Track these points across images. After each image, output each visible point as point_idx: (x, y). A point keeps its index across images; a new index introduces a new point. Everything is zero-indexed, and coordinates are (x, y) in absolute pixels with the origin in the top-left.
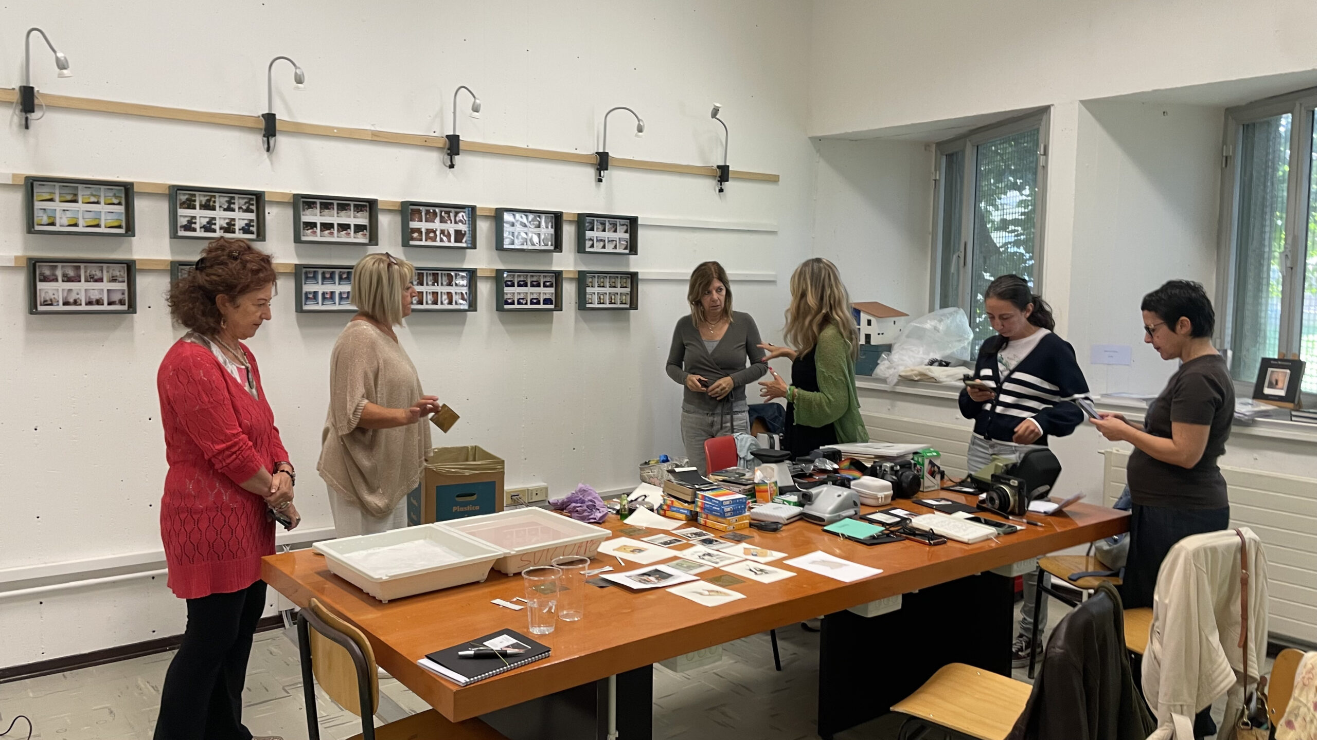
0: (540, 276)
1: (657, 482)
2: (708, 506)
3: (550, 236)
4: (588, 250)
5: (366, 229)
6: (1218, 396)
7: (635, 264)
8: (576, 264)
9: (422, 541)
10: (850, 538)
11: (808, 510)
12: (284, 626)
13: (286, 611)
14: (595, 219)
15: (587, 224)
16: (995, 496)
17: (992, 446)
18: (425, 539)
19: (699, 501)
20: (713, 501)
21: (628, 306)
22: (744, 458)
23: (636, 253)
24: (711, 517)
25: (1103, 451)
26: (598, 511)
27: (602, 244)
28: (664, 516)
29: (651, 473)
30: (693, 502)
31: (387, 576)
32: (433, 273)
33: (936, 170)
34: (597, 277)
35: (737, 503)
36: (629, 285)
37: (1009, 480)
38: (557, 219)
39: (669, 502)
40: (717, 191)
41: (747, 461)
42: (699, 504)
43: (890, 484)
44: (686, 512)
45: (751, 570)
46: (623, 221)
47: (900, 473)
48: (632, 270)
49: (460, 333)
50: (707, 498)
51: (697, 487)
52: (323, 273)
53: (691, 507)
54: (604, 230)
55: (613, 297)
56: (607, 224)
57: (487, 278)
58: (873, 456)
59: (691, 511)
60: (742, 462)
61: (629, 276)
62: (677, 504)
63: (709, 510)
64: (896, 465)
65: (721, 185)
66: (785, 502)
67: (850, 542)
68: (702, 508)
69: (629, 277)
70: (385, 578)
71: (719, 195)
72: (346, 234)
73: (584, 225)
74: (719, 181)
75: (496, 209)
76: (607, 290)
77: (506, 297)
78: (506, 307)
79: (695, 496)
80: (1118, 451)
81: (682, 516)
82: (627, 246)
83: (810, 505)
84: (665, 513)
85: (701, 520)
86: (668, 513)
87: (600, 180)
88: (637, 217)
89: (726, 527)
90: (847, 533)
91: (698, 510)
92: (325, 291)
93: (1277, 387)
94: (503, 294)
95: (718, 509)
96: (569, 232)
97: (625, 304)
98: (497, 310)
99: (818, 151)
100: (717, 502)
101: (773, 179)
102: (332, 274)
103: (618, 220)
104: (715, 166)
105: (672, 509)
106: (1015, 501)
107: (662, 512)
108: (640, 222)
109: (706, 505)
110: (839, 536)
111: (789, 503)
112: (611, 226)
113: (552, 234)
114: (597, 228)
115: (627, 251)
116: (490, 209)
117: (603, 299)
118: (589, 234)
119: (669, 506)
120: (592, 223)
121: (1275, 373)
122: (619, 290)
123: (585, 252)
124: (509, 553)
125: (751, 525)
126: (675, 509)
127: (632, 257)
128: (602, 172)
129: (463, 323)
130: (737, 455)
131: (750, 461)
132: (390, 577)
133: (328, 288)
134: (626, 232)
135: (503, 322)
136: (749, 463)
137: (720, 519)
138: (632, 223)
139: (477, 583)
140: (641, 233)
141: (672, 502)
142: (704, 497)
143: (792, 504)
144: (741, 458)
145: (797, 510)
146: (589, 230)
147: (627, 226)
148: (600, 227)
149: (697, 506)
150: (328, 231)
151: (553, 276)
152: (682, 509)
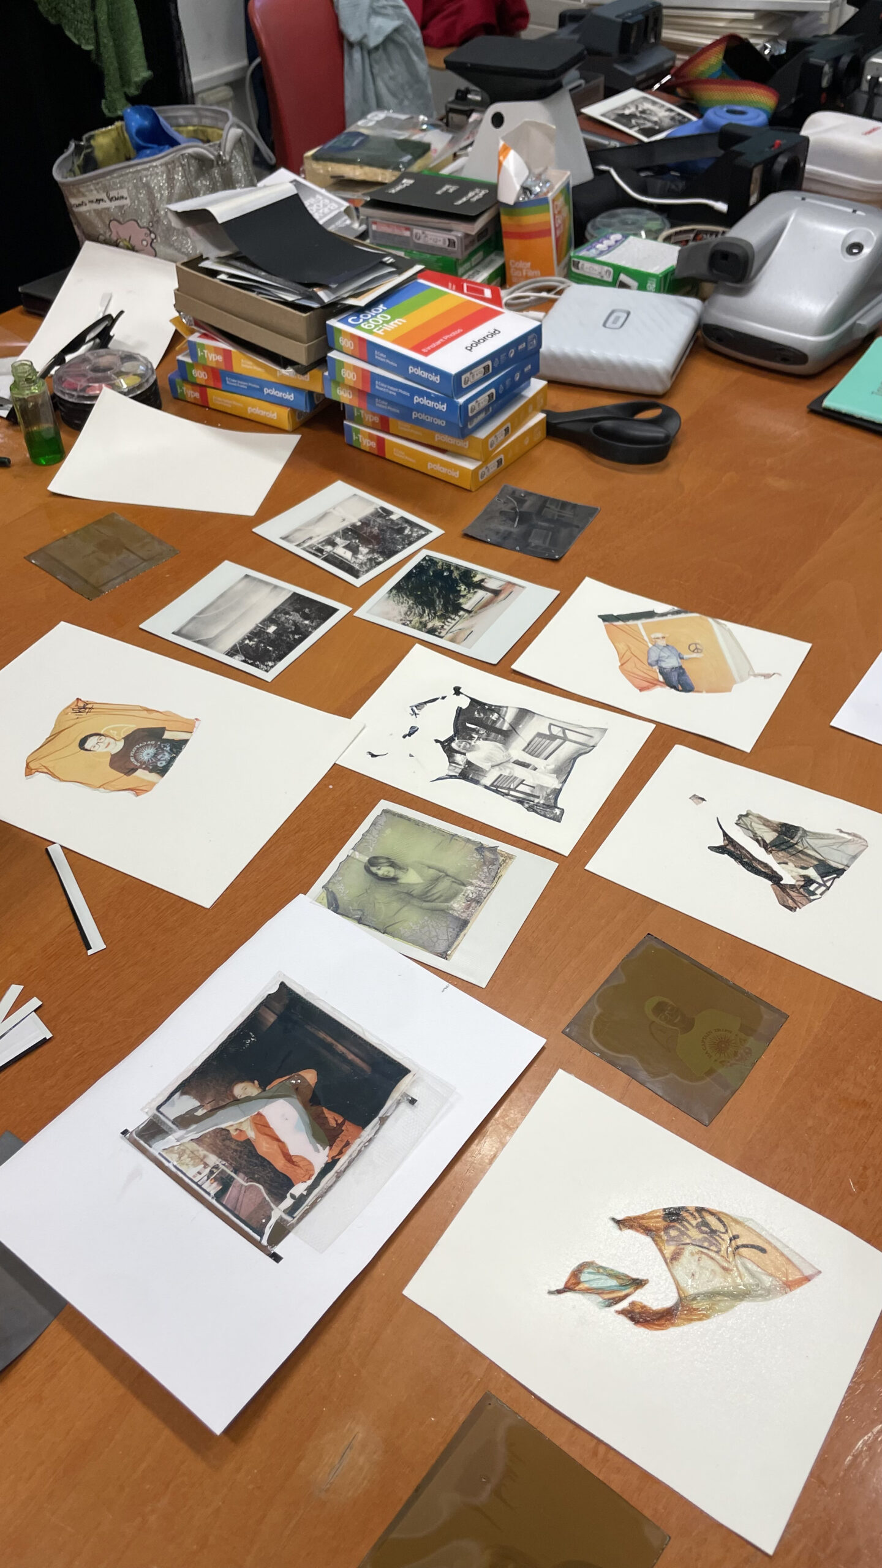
1: (139, 236)
2: (392, 391)
11: (731, 312)
19: (342, 361)
20: (411, 370)
24: (404, 429)
29: (107, 204)
30: (317, 365)
35: (505, 365)
39: (207, 356)
41: (370, 52)
42: (349, 376)
44: (290, 397)
50: (382, 357)
51: (325, 296)
53: (313, 382)
58: (751, 15)
59: (311, 394)
60: (357, 55)
62: (246, 364)
63: (391, 403)
66: (622, 277)
68: (361, 393)
79: (325, 340)
81: (279, 420)
83: (737, 292)
84: (204, 395)
85: (361, 435)
86: (219, 397)
89: (474, 471)
91: (344, 396)
95: (443, 407)
100: (436, 379)
105: (234, 385)
109: (380, 387)
111: (642, 280)
119: (215, 372)
126: (244, 385)
130: (341, 36)
131: (377, 48)
136: (376, 56)
137: (444, 440)
141: (227, 354)
142: (367, 350)
143: (652, 284)
144: (351, 45)
145: (688, 315)
149: (336, 382)
152: (271, 385)
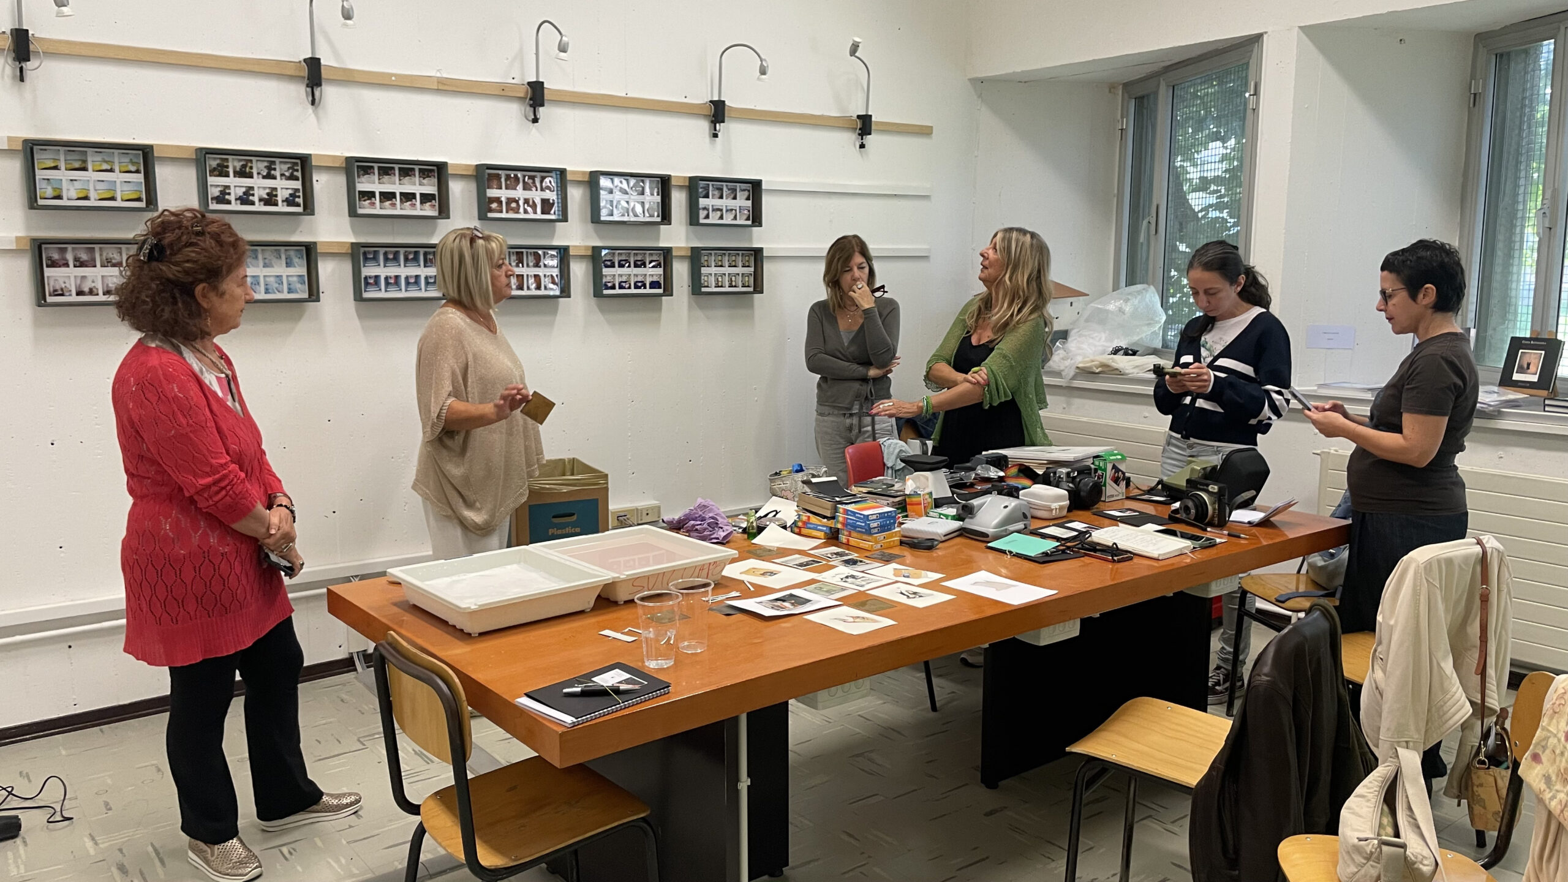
0: (645, 254)
1: (790, 495)
2: (852, 521)
3: (656, 205)
4: (702, 221)
5: (435, 200)
6: (1460, 382)
7: (759, 238)
8: (688, 239)
9: (515, 566)
10: (1018, 556)
11: (970, 524)
12: (355, 670)
13: (357, 652)
14: (711, 183)
15: (700, 190)
16: (1190, 504)
17: (1190, 447)
18: (519, 563)
19: (841, 517)
20: (857, 515)
21: (751, 289)
22: (892, 467)
23: (760, 225)
24: (854, 534)
25: (1318, 452)
26: (721, 530)
27: (719, 213)
28: (799, 534)
29: (783, 485)
30: (833, 518)
31: (475, 605)
32: (517, 252)
33: (1122, 118)
34: (713, 254)
35: (885, 517)
36: (752, 264)
37: (1208, 485)
38: (664, 184)
39: (804, 518)
40: (858, 146)
41: (896, 471)
42: (841, 519)
43: (1066, 492)
44: (825, 529)
45: (902, 593)
46: (744, 186)
47: (1078, 480)
48: (756, 245)
49: (551, 324)
50: (849, 513)
51: (838, 499)
52: (385, 254)
53: (831, 523)
54: (721, 197)
55: (733, 279)
56: (725, 189)
57: (582, 257)
58: (1045, 462)
59: (831, 528)
60: (890, 471)
61: (753, 252)
62: (814, 519)
63: (851, 526)
64: (1073, 471)
65: (862, 139)
66: (942, 516)
67: (1019, 561)
68: (843, 524)
69: (752, 254)
70: (473, 607)
71: (860, 151)
72: (410, 205)
73: (697, 190)
74: (859, 134)
75: (591, 172)
76: (727, 270)
77: (604, 280)
78: (606, 292)
79: (836, 510)
80: (1337, 451)
81: (821, 535)
82: (749, 216)
83: (971, 518)
84: (800, 531)
85: (843, 538)
86: (804, 531)
87: (715, 136)
88: (761, 180)
89: (872, 545)
90: (1015, 551)
91: (839, 526)
92: (389, 274)
93: (1529, 371)
94: (602, 276)
95: (863, 524)
96: (679, 200)
97: (748, 286)
98: (594, 296)
99: (980, 96)
100: (862, 516)
101: (925, 132)
102: (396, 254)
103: (738, 185)
104: (855, 116)
105: (809, 526)
106: (1214, 509)
107: (796, 530)
108: (764, 187)
109: (849, 521)
110: (1006, 553)
111: (947, 516)
112: (730, 192)
113: (658, 203)
114: (713, 195)
115: (749, 222)
116: (584, 173)
117: (722, 282)
118: (703, 202)
119: (805, 523)
120: (707, 188)
121: (1527, 355)
122: (739, 270)
123: (698, 224)
124: (619, 577)
125: (902, 543)
126: (812, 526)
127: (755, 229)
128: (718, 125)
129: (554, 311)
130: (884, 464)
131: (899, 470)
132: (480, 606)
133: (392, 271)
134: (748, 199)
135: (602, 310)
136: (899, 473)
137: (865, 537)
138: (755, 188)
139: (581, 612)
140: (766, 200)
141: (809, 517)
142: (846, 512)
143: (950, 518)
144: (888, 468)
145: (957, 524)
146: (703, 197)
147: (749, 191)
148: (717, 193)
149: (838, 522)
150: (390, 202)
151: (660, 254)
152: (820, 525)
